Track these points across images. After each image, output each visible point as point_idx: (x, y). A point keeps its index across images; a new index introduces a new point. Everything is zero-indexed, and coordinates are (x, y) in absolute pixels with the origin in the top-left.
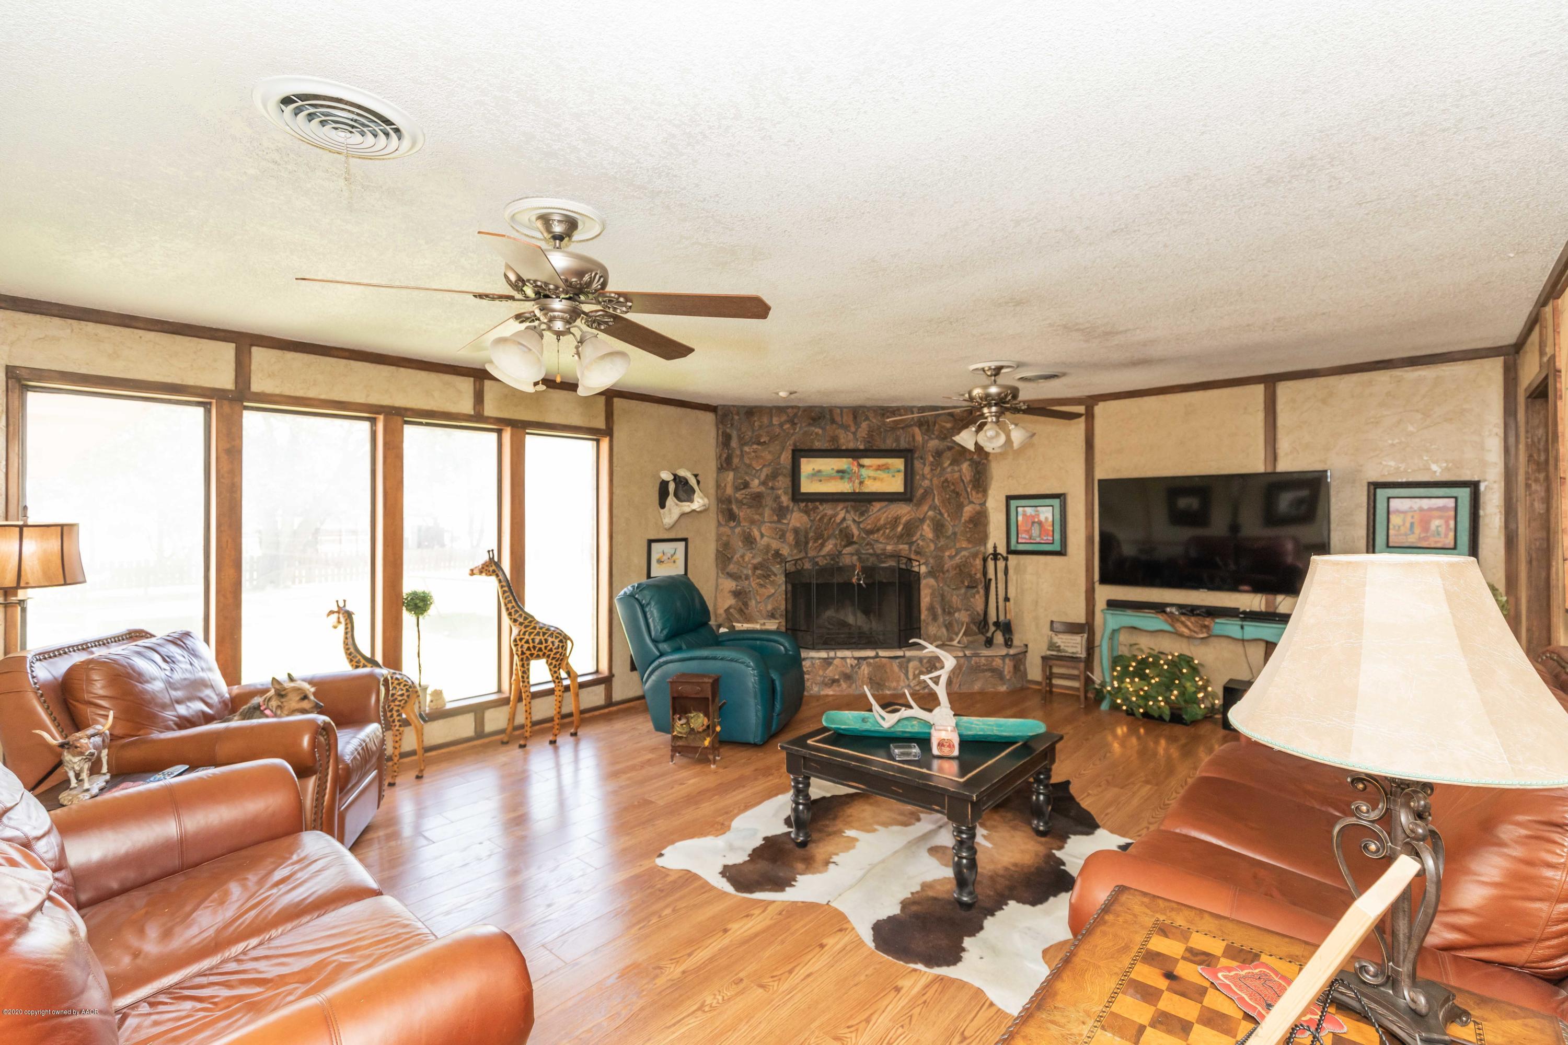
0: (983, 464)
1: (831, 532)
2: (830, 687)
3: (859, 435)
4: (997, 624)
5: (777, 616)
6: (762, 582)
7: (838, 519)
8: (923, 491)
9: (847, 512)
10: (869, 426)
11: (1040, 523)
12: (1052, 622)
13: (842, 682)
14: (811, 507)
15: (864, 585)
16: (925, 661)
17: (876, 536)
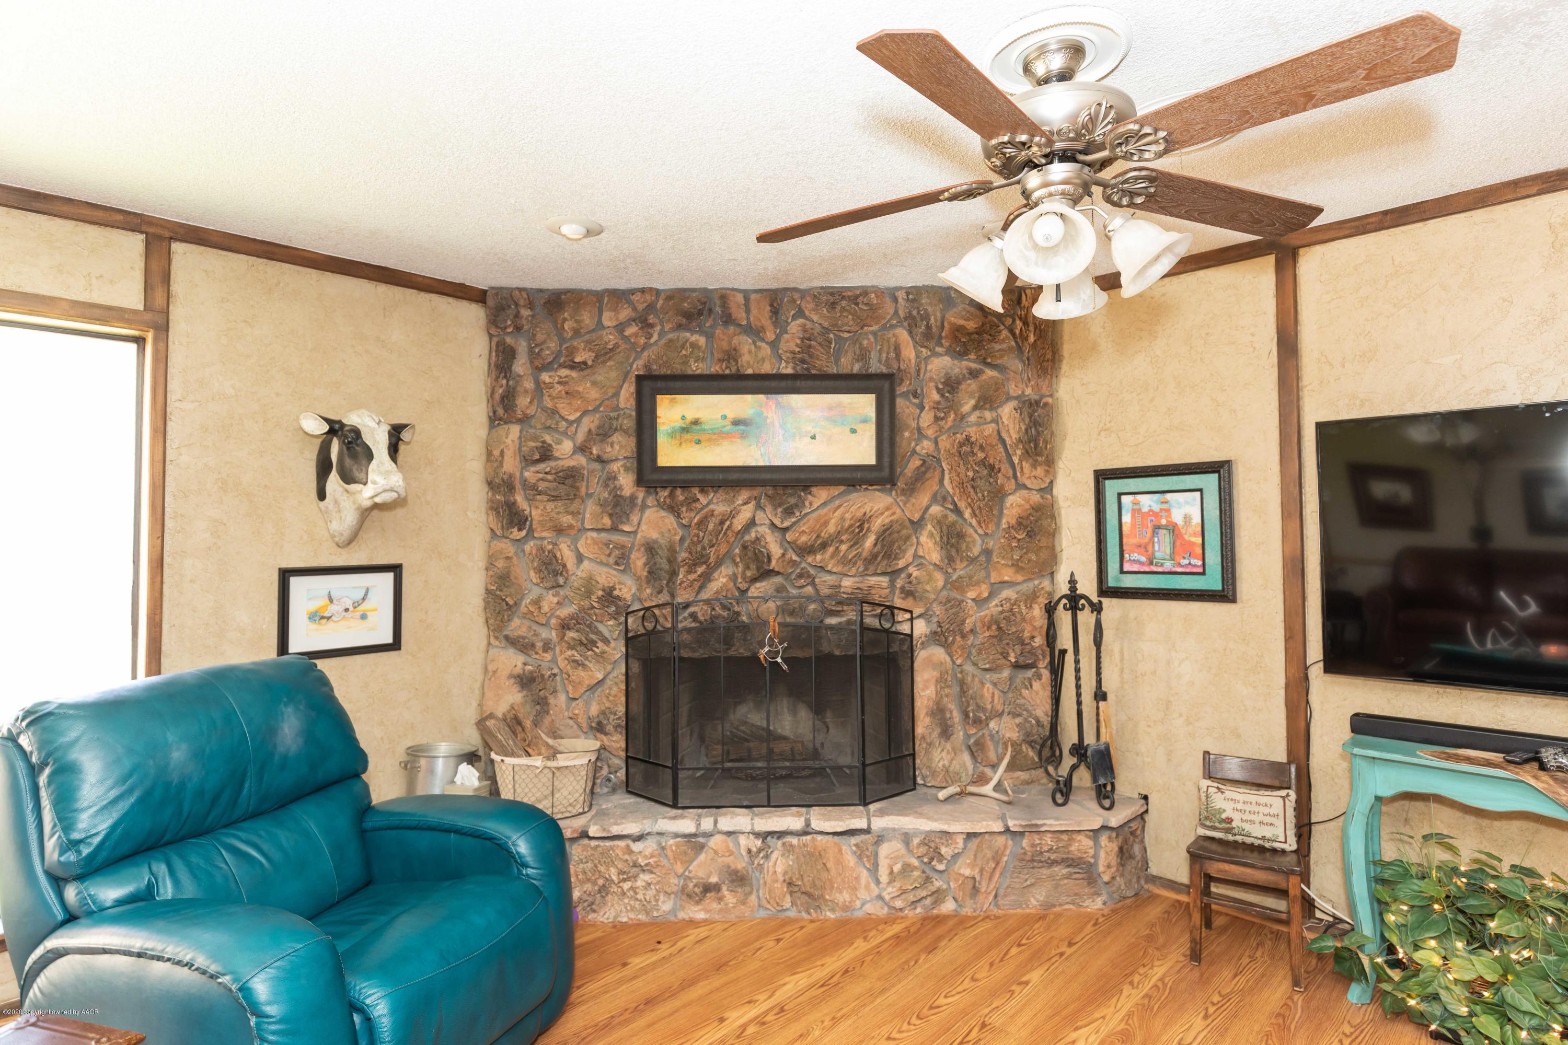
0: (1046, 404)
1: (723, 549)
2: (698, 903)
3: (783, 347)
4: (1079, 750)
5: (610, 728)
6: (578, 657)
7: (739, 523)
8: (918, 463)
9: (759, 507)
10: (804, 329)
11: (1173, 529)
12: (1207, 753)
13: (725, 891)
14: (681, 498)
15: (785, 667)
16: (916, 841)
17: (819, 557)
